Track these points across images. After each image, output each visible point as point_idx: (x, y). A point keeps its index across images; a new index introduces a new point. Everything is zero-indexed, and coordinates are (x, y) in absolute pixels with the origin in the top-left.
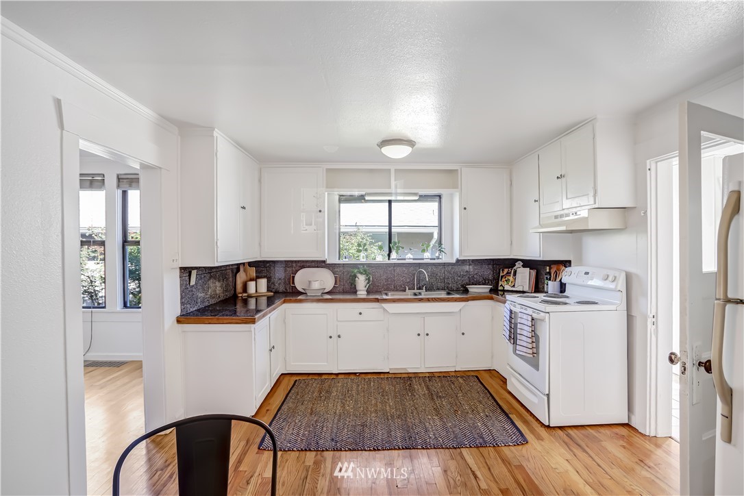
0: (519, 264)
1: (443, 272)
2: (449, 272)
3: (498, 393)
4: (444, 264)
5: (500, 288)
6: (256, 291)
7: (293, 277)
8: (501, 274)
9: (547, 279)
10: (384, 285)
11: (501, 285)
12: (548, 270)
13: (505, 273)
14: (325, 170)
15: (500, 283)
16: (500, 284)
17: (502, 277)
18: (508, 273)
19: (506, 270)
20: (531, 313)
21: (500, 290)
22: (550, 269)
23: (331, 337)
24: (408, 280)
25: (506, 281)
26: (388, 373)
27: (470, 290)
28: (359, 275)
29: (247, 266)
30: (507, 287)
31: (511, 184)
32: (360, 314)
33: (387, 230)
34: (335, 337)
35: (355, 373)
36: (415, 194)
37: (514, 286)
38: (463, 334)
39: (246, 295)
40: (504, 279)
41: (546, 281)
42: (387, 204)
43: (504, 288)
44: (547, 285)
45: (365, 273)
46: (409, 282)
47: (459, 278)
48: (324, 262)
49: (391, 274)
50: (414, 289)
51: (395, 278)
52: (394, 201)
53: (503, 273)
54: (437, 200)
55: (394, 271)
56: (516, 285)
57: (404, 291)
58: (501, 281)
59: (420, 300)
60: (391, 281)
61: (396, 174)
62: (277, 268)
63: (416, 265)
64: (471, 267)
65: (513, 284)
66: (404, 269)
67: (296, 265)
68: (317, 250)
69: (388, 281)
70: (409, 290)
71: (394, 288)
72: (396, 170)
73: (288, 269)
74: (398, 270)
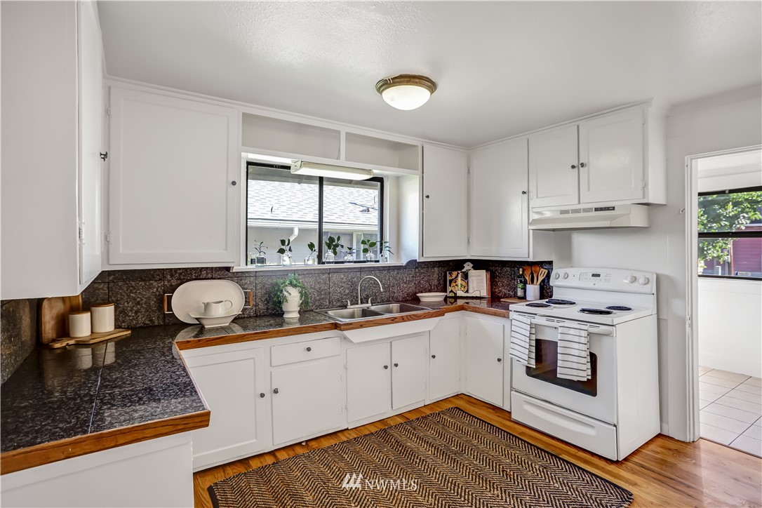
0: (468, 266)
1: (387, 278)
2: (394, 278)
3: (505, 426)
4: (389, 268)
5: (451, 294)
6: (92, 332)
7: (170, 298)
8: (449, 278)
10: (315, 300)
11: (451, 291)
12: (521, 273)
13: (453, 276)
14: (241, 114)
15: (450, 288)
17: (451, 281)
18: (457, 276)
19: (455, 274)
20: (585, 328)
21: (451, 297)
22: (523, 271)
23: (262, 395)
24: (347, 291)
25: (456, 285)
26: (347, 429)
27: (422, 299)
28: (290, 289)
30: (459, 293)
31: (469, 172)
32: (309, 349)
33: (316, 226)
34: (269, 394)
35: (300, 444)
36: (369, 171)
37: (467, 291)
38: (434, 357)
39: (72, 342)
40: (453, 284)
42: (316, 187)
43: (455, 294)
47: (405, 285)
48: (228, 269)
49: (325, 283)
50: (357, 304)
51: (331, 290)
52: (327, 181)
53: (451, 276)
54: (377, 186)
55: (329, 280)
56: (470, 291)
57: (345, 307)
58: (450, 286)
59: (393, 320)
60: (325, 294)
61: (347, 140)
62: (133, 283)
63: (356, 270)
64: (417, 270)
65: (466, 289)
66: (342, 276)
67: (172, 276)
68: (226, 250)
69: (321, 294)
70: (351, 305)
71: (330, 303)
72: (347, 134)
73: (155, 284)
74: (335, 277)
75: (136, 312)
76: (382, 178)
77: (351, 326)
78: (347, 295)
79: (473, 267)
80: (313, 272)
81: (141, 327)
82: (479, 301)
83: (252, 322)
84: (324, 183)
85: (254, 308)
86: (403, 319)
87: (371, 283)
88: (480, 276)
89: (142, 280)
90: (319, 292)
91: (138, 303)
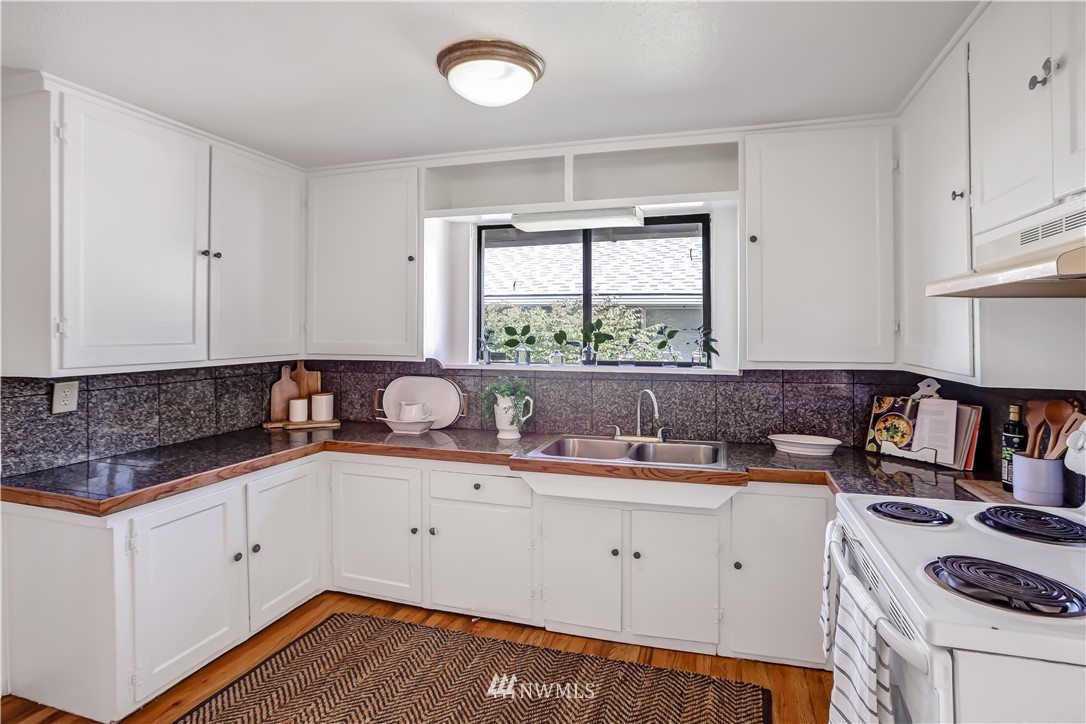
0: (926, 388)
1: (711, 396)
2: (730, 399)
4: (717, 379)
5: (871, 447)
6: (310, 417)
7: (382, 394)
8: (875, 411)
9: (1010, 443)
10: (567, 420)
11: (873, 440)
12: (1013, 417)
13: (885, 407)
14: (423, 172)
15: (871, 434)
16: (869, 438)
17: (877, 417)
18: (892, 409)
19: (889, 402)
21: (871, 454)
23: (415, 531)
24: (625, 412)
25: (886, 428)
26: (544, 629)
27: (780, 448)
28: (500, 397)
29: (301, 368)
30: (888, 448)
32: (477, 487)
34: (424, 532)
35: (470, 617)
37: (909, 446)
38: (738, 566)
39: (285, 425)
40: (880, 425)
41: (1006, 452)
42: (579, 247)
43: (879, 447)
44: (1010, 462)
45: (513, 392)
46: (626, 416)
47: (755, 415)
49: (585, 395)
50: (635, 435)
51: (594, 406)
52: (597, 235)
53: (880, 406)
54: (697, 229)
55: (592, 390)
56: (915, 447)
57: (612, 436)
58: (873, 428)
59: (611, 472)
60: (585, 411)
61: (575, 167)
62: (359, 375)
63: (643, 378)
64: (787, 386)
65: (906, 441)
66: (615, 386)
67: (391, 369)
68: (406, 340)
69: (577, 411)
70: (622, 435)
71: (592, 427)
72: (577, 157)
73: (377, 377)
74: (601, 387)
75: (362, 406)
76: (708, 215)
77: (525, 465)
78: (623, 418)
79: (938, 392)
80: (563, 375)
81: (365, 422)
82: (931, 474)
83: (472, 437)
84: (593, 237)
85: (479, 419)
86: (635, 474)
87: (675, 403)
88: (940, 413)
89: (366, 372)
90: (575, 408)
91: (363, 396)
